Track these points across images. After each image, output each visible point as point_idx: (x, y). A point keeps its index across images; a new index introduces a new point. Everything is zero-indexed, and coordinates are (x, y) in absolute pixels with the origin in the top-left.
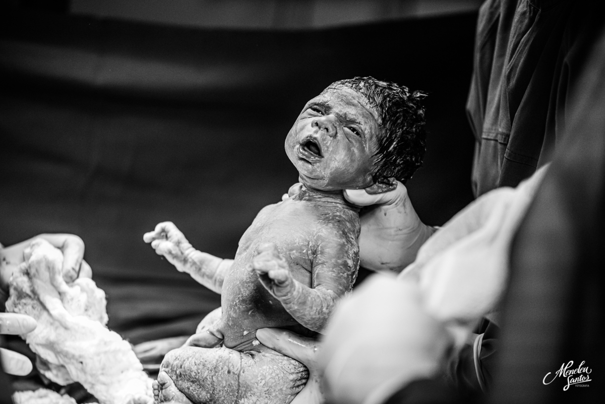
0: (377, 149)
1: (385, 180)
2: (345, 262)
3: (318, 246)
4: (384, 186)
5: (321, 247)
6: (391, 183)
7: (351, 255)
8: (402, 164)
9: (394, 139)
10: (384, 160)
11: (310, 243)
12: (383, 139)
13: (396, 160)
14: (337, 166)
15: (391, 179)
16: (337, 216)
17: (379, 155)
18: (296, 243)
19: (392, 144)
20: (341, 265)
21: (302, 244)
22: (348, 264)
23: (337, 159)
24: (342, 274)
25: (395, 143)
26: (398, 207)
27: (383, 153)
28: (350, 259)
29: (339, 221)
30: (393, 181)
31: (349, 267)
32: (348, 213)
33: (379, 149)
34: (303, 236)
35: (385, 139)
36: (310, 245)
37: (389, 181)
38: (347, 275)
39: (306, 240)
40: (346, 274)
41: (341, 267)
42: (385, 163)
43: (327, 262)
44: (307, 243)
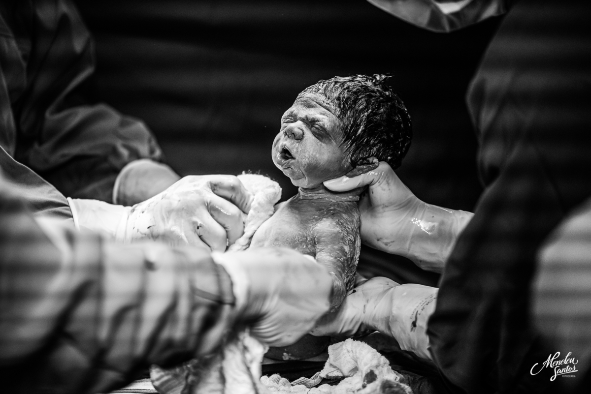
0: (344, 137)
1: (365, 161)
2: (342, 247)
3: (315, 238)
4: (365, 167)
5: (317, 238)
6: (371, 162)
7: (347, 242)
8: (378, 143)
9: (360, 123)
10: (354, 145)
11: (308, 238)
12: (347, 127)
13: (368, 141)
14: (308, 162)
15: (370, 159)
16: (331, 210)
17: (347, 142)
18: (296, 241)
19: (359, 128)
20: (338, 250)
21: (301, 240)
22: (344, 250)
23: (307, 156)
24: (339, 258)
25: (362, 127)
26: (382, 185)
27: (351, 138)
28: (346, 245)
29: (333, 214)
30: (373, 160)
31: (346, 252)
32: (343, 205)
33: (345, 137)
34: (301, 233)
35: (350, 126)
36: (309, 239)
37: (368, 161)
38: (344, 259)
39: (304, 236)
40: (342, 259)
41: (338, 252)
42: (357, 148)
43: (324, 249)
44: (305, 239)
